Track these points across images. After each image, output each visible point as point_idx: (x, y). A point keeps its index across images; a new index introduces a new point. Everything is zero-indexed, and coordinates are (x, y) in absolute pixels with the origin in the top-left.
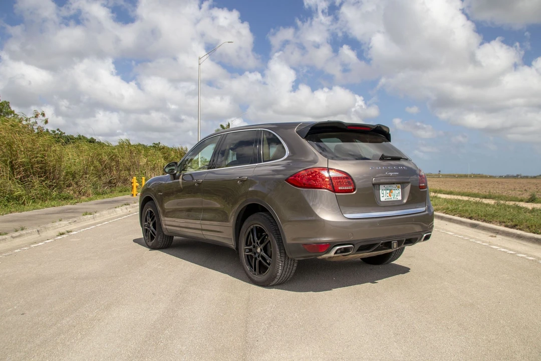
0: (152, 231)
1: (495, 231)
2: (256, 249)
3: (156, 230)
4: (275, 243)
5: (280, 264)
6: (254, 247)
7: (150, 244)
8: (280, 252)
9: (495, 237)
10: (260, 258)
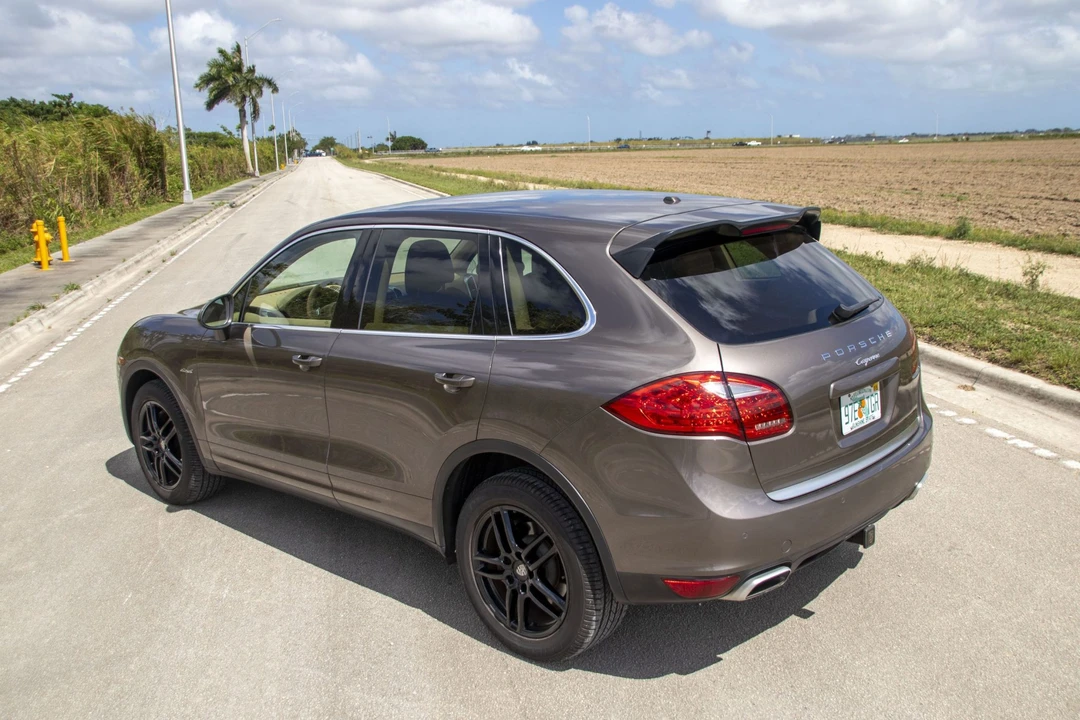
0: (167, 458)
1: (969, 374)
2: (514, 569)
3: (179, 457)
4: (576, 567)
5: (594, 618)
6: (507, 561)
7: (168, 490)
8: (594, 590)
9: (973, 389)
10: (529, 594)
